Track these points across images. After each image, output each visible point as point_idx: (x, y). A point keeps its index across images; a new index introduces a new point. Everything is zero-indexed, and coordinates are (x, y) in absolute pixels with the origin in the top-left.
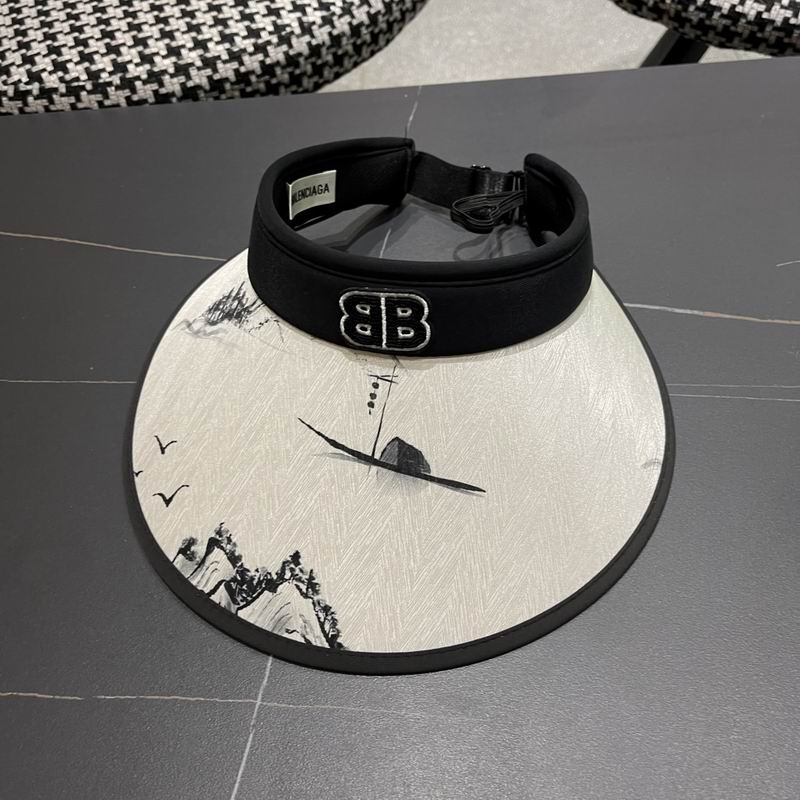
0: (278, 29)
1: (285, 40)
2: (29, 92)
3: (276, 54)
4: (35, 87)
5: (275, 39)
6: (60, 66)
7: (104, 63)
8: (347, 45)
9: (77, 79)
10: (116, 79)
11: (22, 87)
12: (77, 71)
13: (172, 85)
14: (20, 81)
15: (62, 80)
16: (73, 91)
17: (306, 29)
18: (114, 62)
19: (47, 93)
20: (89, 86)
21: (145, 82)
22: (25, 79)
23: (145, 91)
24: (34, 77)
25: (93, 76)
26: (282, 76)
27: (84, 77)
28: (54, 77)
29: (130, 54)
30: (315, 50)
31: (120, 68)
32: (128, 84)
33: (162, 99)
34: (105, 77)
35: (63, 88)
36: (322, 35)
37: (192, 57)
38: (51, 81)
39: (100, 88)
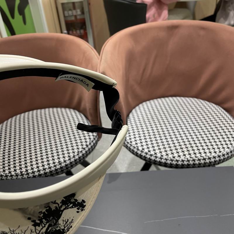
0: (59, 162)
1: (60, 164)
2: (8, 176)
3: (58, 167)
4: (10, 175)
5: (58, 164)
6: (15, 170)
7: (24, 170)
8: (74, 163)
9: (18, 173)
10: (26, 173)
11: (7, 175)
12: (18, 171)
13: (37, 174)
14: (7, 173)
15: (15, 173)
16: (17, 175)
17: (65, 161)
18: (26, 170)
19: (12, 176)
20: (20, 174)
21: (31, 173)
22: (8, 173)
23: (31, 175)
24: (10, 172)
25: (21, 172)
26: (59, 170)
27: (19, 172)
28: (14, 173)
29: (29, 168)
30: (66, 165)
31: (27, 171)
32: (28, 174)
33: (34, 177)
34: (23, 173)
35: (15, 175)
36: (68, 162)
37: (41, 168)
38: (13, 173)
39: (22, 175)
